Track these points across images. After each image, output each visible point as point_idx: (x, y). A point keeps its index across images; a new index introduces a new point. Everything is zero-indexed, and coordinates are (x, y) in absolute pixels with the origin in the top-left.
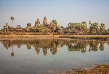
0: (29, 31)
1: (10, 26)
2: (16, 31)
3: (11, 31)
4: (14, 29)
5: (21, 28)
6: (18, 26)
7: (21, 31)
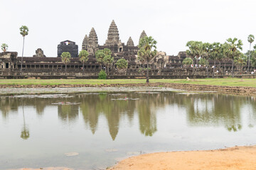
0: (68, 66)
1: (16, 53)
2: (33, 66)
3: (19, 66)
4: (27, 61)
5: (45, 58)
6: (37, 52)
7: (46, 66)
